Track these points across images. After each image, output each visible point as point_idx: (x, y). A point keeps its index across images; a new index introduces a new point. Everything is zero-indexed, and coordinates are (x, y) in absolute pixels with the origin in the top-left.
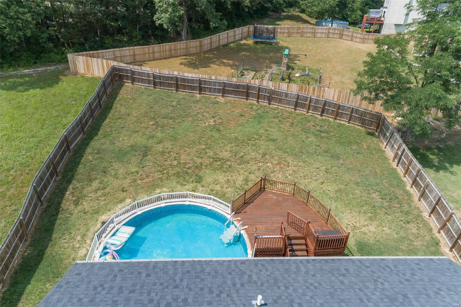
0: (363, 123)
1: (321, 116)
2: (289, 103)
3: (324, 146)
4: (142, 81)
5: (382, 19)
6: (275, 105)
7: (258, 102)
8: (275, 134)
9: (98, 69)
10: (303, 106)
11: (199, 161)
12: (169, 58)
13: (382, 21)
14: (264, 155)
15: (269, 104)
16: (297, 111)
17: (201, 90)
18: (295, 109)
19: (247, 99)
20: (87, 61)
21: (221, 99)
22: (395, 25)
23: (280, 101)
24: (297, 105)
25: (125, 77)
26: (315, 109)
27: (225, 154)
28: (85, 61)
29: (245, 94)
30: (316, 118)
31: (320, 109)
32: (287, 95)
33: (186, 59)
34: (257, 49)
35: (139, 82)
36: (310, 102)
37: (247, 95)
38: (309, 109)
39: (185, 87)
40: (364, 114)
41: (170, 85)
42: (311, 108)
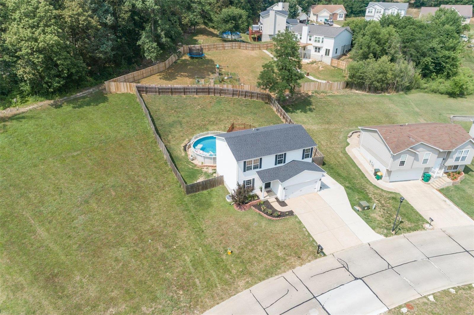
0: (263, 99)
1: (245, 98)
2: (229, 94)
3: (250, 110)
4: (152, 92)
5: (261, 31)
6: (223, 96)
7: (215, 95)
8: (229, 108)
9: (124, 88)
10: (236, 95)
11: (204, 123)
12: (151, 76)
13: (261, 33)
14: (228, 117)
15: (220, 95)
16: (234, 97)
17: (185, 93)
18: (233, 97)
19: (209, 95)
20: (117, 85)
21: (196, 96)
22: (269, 35)
23: (225, 93)
24: (233, 94)
25: (142, 91)
26: (242, 95)
27: (213, 119)
28: (116, 84)
29: (208, 92)
30: (243, 99)
31: (244, 95)
32: (228, 90)
33: (161, 75)
34: (195, 63)
35: (150, 92)
36: (239, 92)
37: (209, 93)
38: (239, 96)
39: (176, 92)
40: (263, 94)
41: (168, 92)
42: (240, 95)
